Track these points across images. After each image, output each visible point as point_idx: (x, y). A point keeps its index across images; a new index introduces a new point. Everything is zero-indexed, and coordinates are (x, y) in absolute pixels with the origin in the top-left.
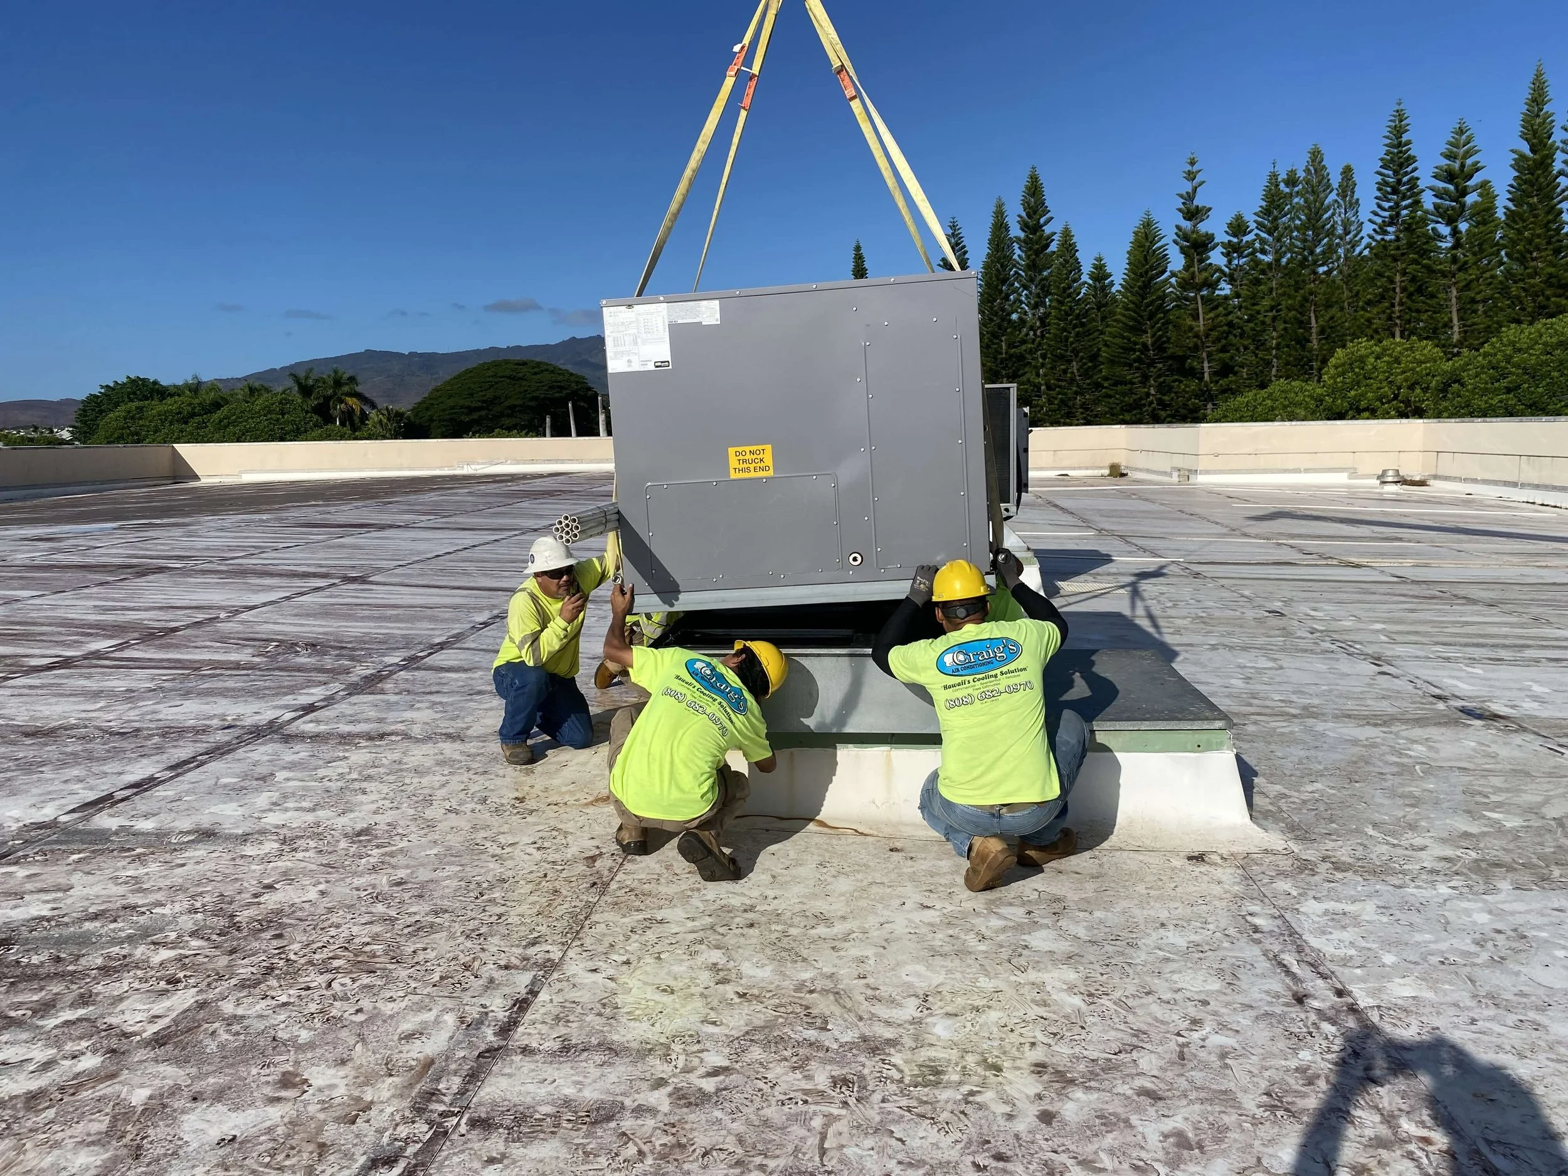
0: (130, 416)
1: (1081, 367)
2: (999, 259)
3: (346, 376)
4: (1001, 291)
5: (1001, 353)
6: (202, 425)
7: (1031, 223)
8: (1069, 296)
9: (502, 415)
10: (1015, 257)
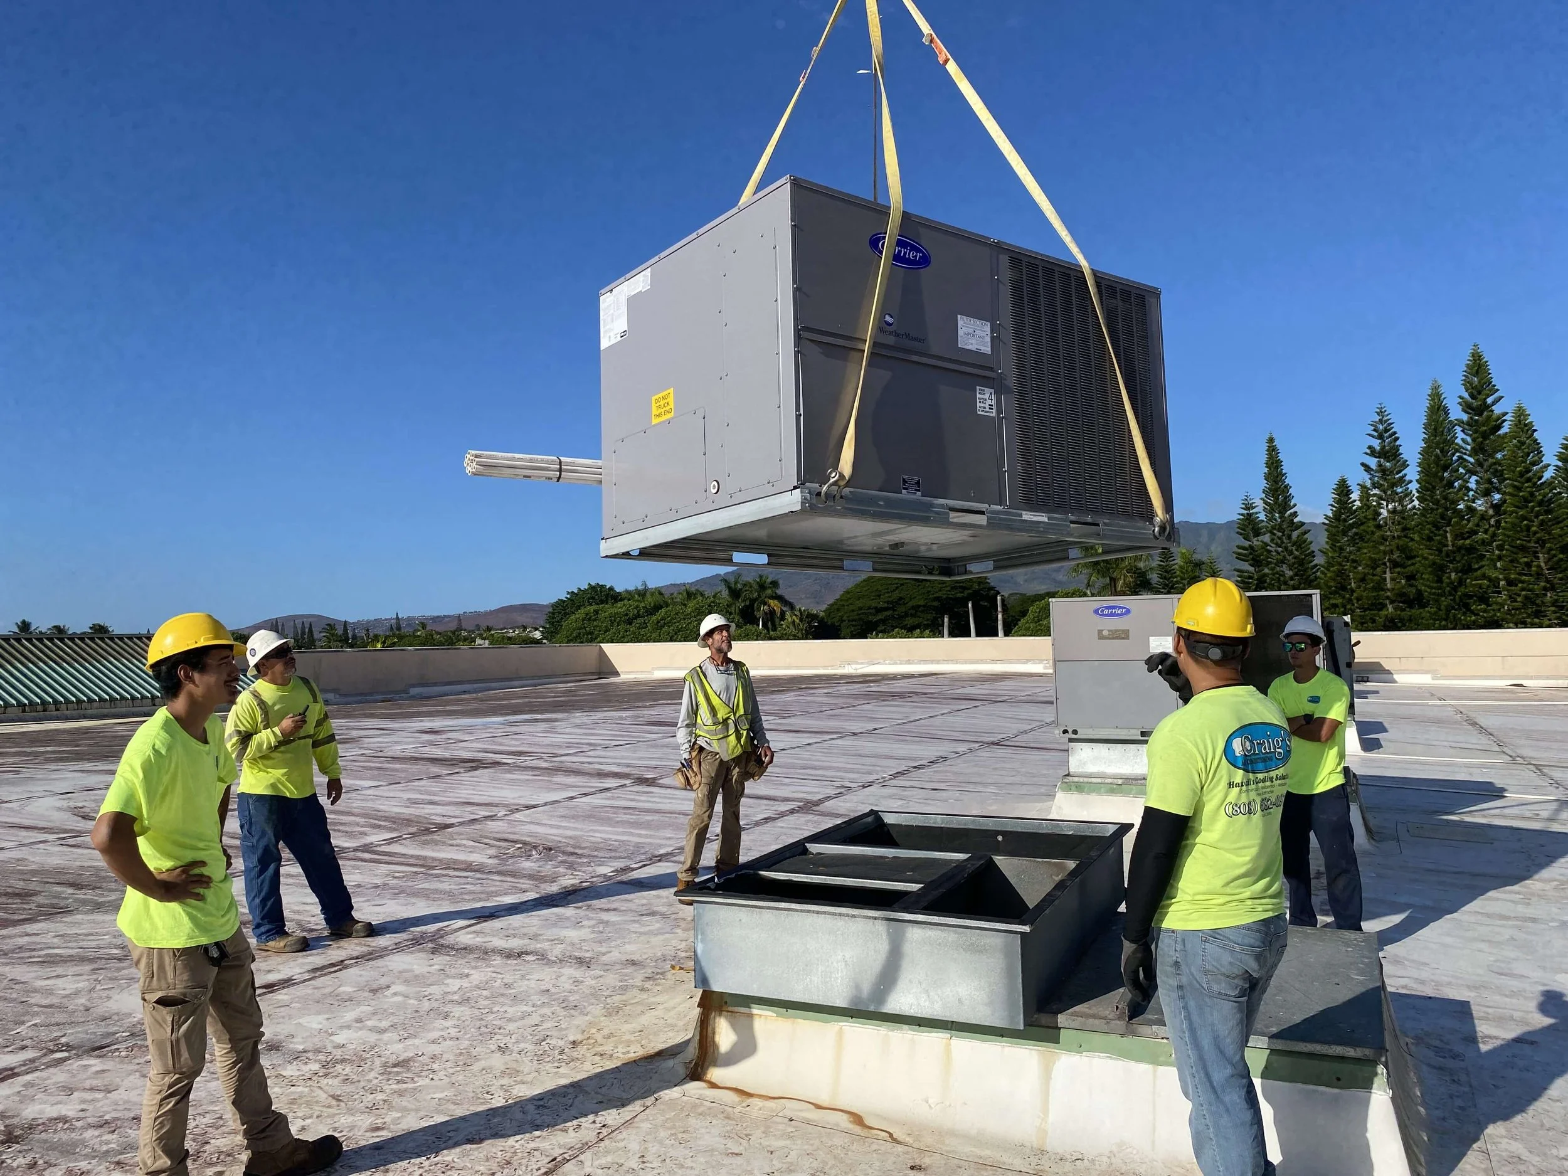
0: (588, 618)
1: (1549, 560)
2: (1438, 444)
3: (769, 580)
4: (1442, 478)
5: (1447, 546)
6: (643, 626)
7: (1475, 403)
8: (1529, 480)
9: (906, 615)
10: (1458, 441)
